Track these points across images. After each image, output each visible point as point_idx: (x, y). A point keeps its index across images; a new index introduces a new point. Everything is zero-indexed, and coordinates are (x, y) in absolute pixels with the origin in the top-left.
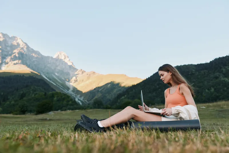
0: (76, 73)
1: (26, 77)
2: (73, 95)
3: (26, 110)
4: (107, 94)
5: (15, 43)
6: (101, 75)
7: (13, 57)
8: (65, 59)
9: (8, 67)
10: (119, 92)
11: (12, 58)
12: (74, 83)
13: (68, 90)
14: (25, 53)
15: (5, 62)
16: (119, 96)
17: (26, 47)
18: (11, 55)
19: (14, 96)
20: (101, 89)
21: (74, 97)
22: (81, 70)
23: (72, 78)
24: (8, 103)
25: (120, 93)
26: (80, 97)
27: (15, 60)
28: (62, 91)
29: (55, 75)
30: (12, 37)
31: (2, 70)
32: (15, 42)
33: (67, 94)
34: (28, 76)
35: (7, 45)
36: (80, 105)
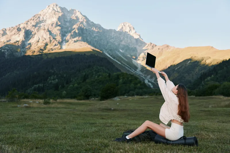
0: (144, 48)
1: (87, 56)
2: (142, 75)
3: (89, 94)
4: (186, 74)
5: (73, 17)
6: (178, 48)
7: (73, 34)
8: (131, 32)
9: (68, 45)
10: (203, 71)
11: (71, 35)
12: (143, 60)
13: (135, 70)
14: (85, 28)
15: (65, 40)
16: (204, 76)
17: (85, 20)
18: (70, 32)
19: (76, 78)
20: (177, 67)
21: (142, 78)
22: (151, 43)
23: (139, 55)
24: (71, 85)
25: (204, 73)
26: (151, 78)
27: (75, 37)
28: (129, 71)
29: (119, 51)
30: (70, 10)
31: (63, 49)
32: (73, 15)
33: (135, 75)
34: (89, 54)
35: (66, 20)
36: (151, 88)
